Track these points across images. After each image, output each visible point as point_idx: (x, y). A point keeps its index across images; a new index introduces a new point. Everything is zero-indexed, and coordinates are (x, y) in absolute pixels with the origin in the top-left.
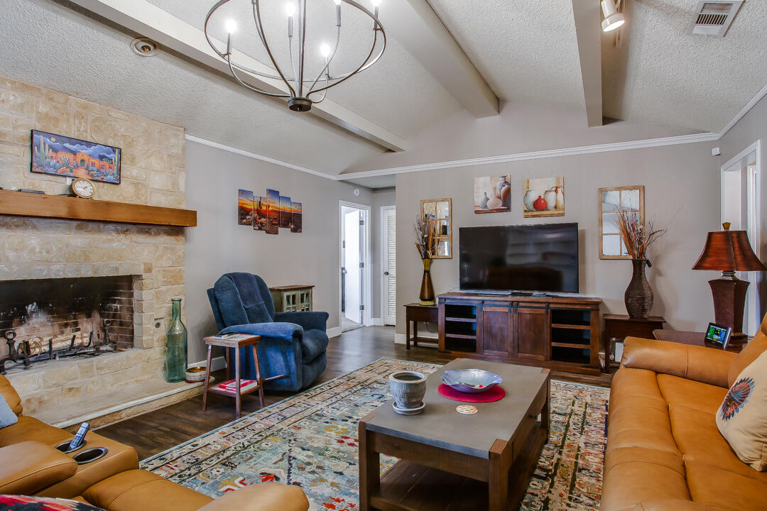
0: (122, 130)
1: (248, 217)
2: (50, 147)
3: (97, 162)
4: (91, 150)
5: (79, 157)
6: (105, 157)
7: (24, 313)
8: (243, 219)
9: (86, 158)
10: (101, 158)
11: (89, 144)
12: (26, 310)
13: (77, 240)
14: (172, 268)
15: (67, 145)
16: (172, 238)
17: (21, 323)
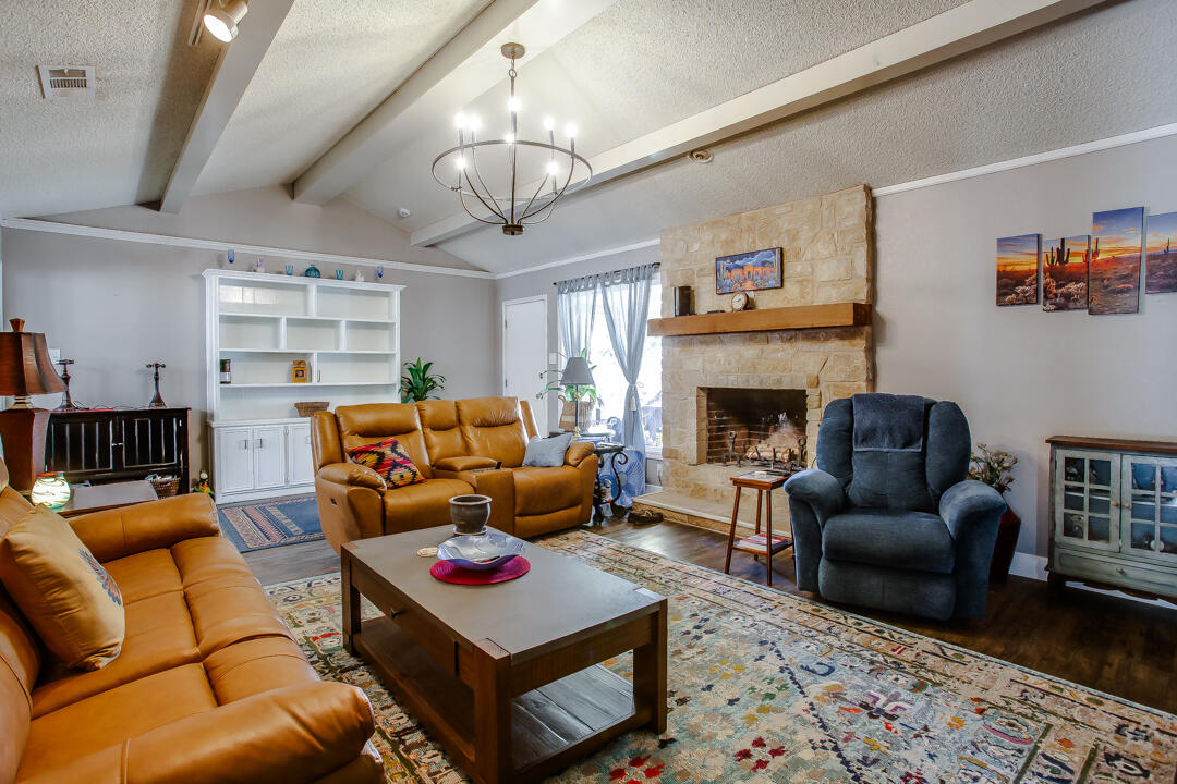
0: (786, 225)
1: (1019, 289)
2: (727, 268)
3: (759, 269)
4: (755, 259)
5: (747, 269)
6: (766, 262)
7: (777, 420)
8: (1007, 294)
9: (751, 269)
10: (763, 264)
11: (752, 254)
12: (778, 419)
13: (749, 351)
14: (848, 384)
15: (737, 262)
16: (846, 342)
17: (775, 430)
